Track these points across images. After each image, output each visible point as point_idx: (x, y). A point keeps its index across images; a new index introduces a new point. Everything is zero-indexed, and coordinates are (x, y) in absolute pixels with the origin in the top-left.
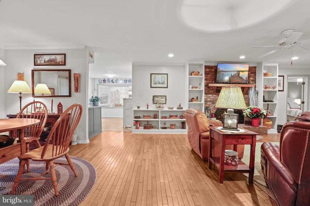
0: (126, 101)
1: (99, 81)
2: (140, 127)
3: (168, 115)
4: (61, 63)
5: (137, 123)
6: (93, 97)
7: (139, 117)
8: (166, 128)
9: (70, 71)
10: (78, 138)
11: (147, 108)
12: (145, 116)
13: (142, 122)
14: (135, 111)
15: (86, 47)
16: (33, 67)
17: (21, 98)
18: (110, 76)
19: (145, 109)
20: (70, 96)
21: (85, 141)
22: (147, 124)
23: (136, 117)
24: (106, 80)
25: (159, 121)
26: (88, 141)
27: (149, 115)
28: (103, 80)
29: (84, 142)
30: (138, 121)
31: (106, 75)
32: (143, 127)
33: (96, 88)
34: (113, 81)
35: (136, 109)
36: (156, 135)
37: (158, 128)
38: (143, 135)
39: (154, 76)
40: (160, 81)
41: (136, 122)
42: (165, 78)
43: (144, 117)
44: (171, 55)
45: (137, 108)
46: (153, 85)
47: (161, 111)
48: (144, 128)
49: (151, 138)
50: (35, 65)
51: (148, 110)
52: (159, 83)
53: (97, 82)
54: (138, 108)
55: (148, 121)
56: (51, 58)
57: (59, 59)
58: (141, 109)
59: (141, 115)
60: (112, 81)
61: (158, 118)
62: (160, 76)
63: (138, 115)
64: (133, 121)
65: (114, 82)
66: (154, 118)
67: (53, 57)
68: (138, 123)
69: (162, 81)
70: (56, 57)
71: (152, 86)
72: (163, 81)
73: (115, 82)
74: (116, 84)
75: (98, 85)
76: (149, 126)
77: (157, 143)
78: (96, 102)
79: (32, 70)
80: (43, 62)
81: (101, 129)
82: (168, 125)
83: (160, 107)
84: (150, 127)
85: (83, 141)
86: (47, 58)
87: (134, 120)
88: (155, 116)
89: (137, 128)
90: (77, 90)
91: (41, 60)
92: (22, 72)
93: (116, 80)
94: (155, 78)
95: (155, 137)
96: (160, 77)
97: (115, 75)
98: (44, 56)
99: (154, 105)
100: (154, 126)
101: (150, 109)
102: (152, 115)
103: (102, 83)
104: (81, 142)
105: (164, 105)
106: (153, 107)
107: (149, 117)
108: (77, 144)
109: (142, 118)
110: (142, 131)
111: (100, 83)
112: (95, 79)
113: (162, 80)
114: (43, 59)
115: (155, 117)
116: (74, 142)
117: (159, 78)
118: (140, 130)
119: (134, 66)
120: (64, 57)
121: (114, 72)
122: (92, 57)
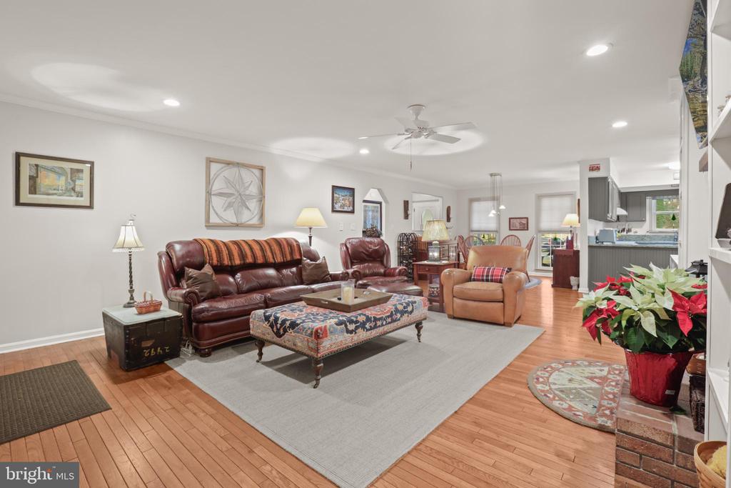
122: (598, 169)
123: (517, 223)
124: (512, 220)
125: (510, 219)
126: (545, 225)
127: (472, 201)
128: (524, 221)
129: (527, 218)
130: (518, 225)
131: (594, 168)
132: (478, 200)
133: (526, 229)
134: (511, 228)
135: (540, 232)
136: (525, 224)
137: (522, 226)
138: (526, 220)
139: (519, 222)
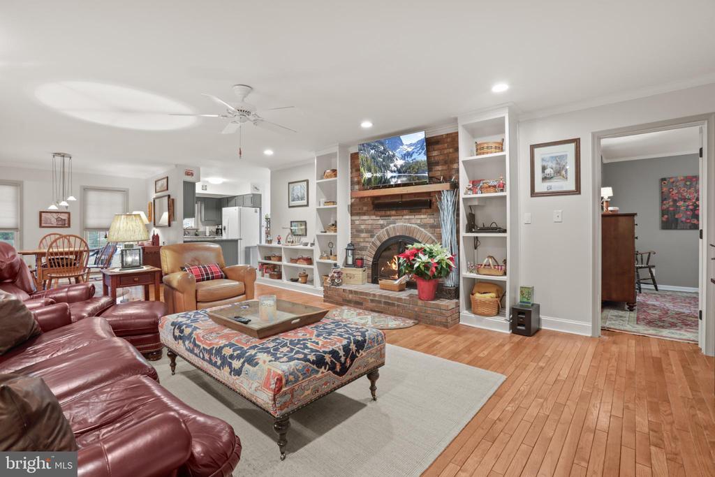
5: (263, 267)
9: (168, 196)
11: (279, 243)
12: (275, 256)
20: (169, 225)
25: (282, 266)
32: (268, 274)
39: (292, 187)
40: (299, 195)
41: (261, 265)
42: (304, 188)
46: (291, 203)
48: (270, 276)
50: (156, 193)
52: (298, 198)
54: (268, 242)
62: (299, 186)
70: (164, 182)
71: (290, 205)
72: (302, 193)
79: (154, 199)
80: (159, 188)
86: (160, 184)
89: (263, 275)
94: (294, 190)
98: (159, 182)
105: (304, 238)
117: (298, 190)
118: (264, 278)
120: (167, 180)
122: (192, 174)
123: (52, 218)
124: (43, 214)
125: (41, 212)
126: (92, 221)
128: (64, 217)
129: (69, 213)
130: (54, 221)
131: (189, 173)
133: (66, 225)
134: (43, 225)
135: (87, 229)
136: (65, 220)
137: (60, 223)
138: (67, 215)
139: (56, 217)
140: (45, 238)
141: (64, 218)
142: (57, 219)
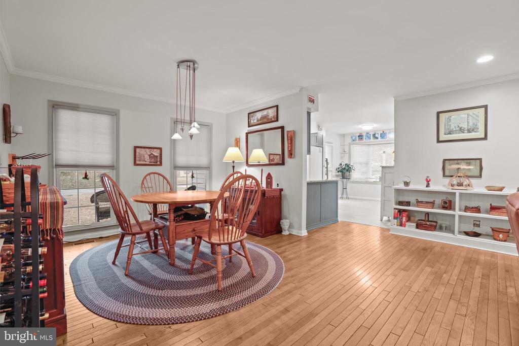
0: (386, 170)
1: (352, 138)
2: (408, 224)
3: (485, 205)
4: (273, 119)
5: (403, 215)
6: (341, 165)
7: (408, 204)
8: (477, 235)
9: (282, 128)
10: (291, 226)
11: (428, 186)
12: (421, 202)
13: (416, 214)
14: (398, 191)
15: (301, 89)
16: (247, 129)
17: (233, 167)
18: (367, 127)
19: (423, 187)
20: (283, 164)
21: (300, 232)
22: (424, 219)
23: (400, 203)
24: (364, 134)
25: (454, 216)
26: (304, 233)
27: (432, 201)
28: (359, 136)
29: (298, 233)
30: (404, 211)
31: (360, 126)
32: (415, 224)
33: (347, 150)
34: (376, 135)
35: (401, 186)
36: (443, 246)
37: (453, 232)
38: (411, 240)
39: (447, 117)
40: (465, 126)
41: (398, 212)
42: (478, 116)
43: (419, 203)
44: (485, 59)
45: (403, 184)
46: (443, 137)
47: (461, 194)
48: (417, 227)
49: (425, 249)
50: (249, 126)
51: (428, 189)
52: (461, 130)
53: (349, 140)
54: (405, 185)
55: (427, 214)
56: (264, 114)
57: (271, 113)
58: (411, 187)
59: (413, 200)
60: (374, 135)
61: (454, 210)
62: (463, 114)
63: (406, 199)
64: (393, 210)
65: (377, 138)
66: (444, 208)
67: (265, 113)
68: (405, 214)
69: (468, 125)
70: (268, 112)
71: (441, 139)
72: (471, 124)
73: (379, 138)
74: (381, 141)
75: (350, 144)
76: (428, 223)
77: (431, 264)
78: (347, 173)
79: (246, 133)
80: (256, 121)
81: (337, 217)
82: (484, 229)
83: (460, 185)
84: (431, 225)
85: (298, 231)
86: (259, 115)
87: (395, 209)
88: (445, 203)
89: (401, 225)
90: (291, 155)
91: (254, 120)
92: (238, 137)
93: (381, 134)
94: (450, 120)
95: (437, 249)
96: (464, 116)
97: (375, 125)
98: (257, 113)
99: (447, 180)
100: (444, 226)
101: (432, 188)
102: (438, 201)
103: (357, 141)
104: (294, 232)
105: (473, 181)
106: (441, 185)
107: (432, 204)
108: (290, 234)
109: (414, 206)
110: (410, 231)
111: (354, 141)
112: (344, 135)
113: (468, 122)
114: (256, 118)
115: (446, 206)
116: (285, 230)
117: (459, 120)
118: (407, 228)
119: (397, 103)
120: (276, 110)
121: (375, 121)
122: (313, 102)
123: (145, 154)
124: (138, 150)
125: (136, 148)
127: (55, 106)
129: (160, 149)
130: (147, 158)
131: (311, 100)
132: (74, 107)
133: (158, 163)
134: (138, 162)
135: (176, 167)
136: (157, 156)
137: (153, 160)
138: (158, 151)
139: (149, 153)
140: (145, 178)
141: (156, 154)
142: (149, 156)
